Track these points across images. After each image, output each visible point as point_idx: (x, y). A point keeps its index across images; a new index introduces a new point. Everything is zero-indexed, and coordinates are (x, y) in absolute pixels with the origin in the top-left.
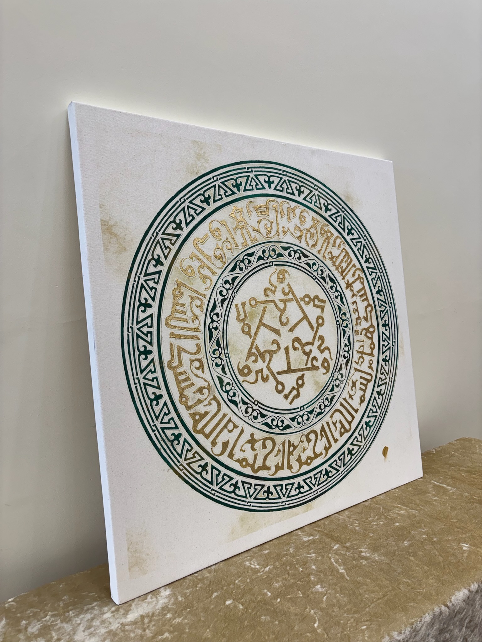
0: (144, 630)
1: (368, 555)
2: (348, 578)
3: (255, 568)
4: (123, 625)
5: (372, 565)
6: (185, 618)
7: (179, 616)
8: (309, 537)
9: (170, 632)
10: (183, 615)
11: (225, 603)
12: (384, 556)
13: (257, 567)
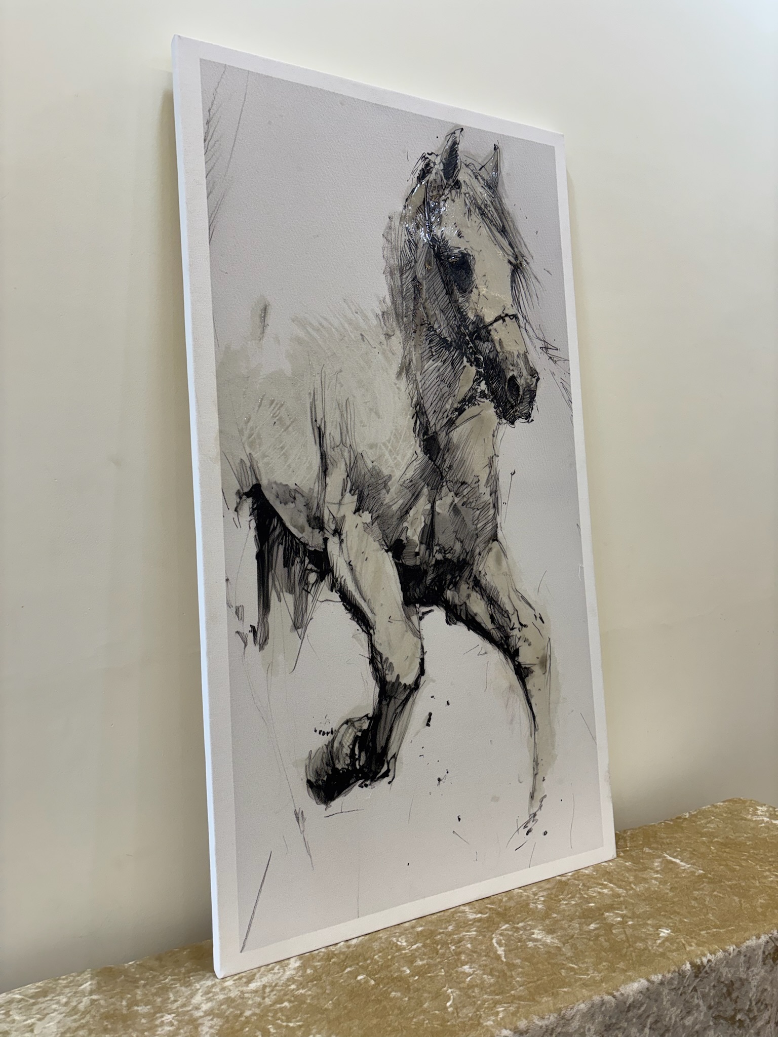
0: (264, 998)
1: (539, 937)
2: (504, 960)
3: (401, 946)
4: (242, 992)
5: (539, 948)
6: (309, 990)
7: (303, 988)
8: (477, 914)
9: (290, 1001)
10: (307, 987)
11: (356, 978)
12: (558, 939)
13: (404, 944)
